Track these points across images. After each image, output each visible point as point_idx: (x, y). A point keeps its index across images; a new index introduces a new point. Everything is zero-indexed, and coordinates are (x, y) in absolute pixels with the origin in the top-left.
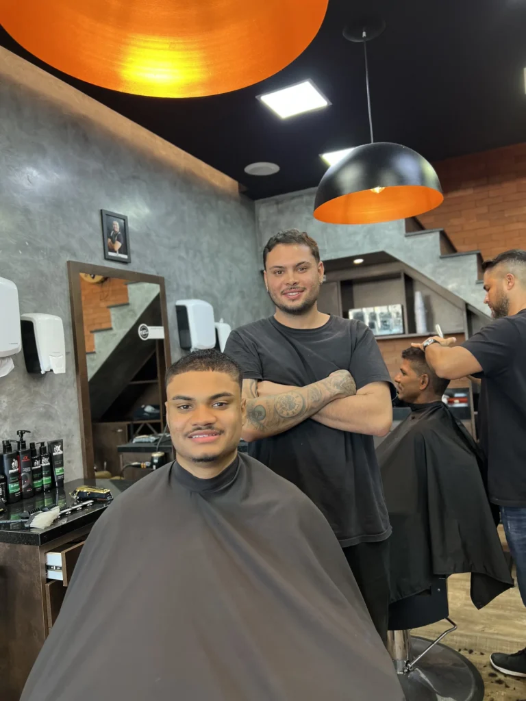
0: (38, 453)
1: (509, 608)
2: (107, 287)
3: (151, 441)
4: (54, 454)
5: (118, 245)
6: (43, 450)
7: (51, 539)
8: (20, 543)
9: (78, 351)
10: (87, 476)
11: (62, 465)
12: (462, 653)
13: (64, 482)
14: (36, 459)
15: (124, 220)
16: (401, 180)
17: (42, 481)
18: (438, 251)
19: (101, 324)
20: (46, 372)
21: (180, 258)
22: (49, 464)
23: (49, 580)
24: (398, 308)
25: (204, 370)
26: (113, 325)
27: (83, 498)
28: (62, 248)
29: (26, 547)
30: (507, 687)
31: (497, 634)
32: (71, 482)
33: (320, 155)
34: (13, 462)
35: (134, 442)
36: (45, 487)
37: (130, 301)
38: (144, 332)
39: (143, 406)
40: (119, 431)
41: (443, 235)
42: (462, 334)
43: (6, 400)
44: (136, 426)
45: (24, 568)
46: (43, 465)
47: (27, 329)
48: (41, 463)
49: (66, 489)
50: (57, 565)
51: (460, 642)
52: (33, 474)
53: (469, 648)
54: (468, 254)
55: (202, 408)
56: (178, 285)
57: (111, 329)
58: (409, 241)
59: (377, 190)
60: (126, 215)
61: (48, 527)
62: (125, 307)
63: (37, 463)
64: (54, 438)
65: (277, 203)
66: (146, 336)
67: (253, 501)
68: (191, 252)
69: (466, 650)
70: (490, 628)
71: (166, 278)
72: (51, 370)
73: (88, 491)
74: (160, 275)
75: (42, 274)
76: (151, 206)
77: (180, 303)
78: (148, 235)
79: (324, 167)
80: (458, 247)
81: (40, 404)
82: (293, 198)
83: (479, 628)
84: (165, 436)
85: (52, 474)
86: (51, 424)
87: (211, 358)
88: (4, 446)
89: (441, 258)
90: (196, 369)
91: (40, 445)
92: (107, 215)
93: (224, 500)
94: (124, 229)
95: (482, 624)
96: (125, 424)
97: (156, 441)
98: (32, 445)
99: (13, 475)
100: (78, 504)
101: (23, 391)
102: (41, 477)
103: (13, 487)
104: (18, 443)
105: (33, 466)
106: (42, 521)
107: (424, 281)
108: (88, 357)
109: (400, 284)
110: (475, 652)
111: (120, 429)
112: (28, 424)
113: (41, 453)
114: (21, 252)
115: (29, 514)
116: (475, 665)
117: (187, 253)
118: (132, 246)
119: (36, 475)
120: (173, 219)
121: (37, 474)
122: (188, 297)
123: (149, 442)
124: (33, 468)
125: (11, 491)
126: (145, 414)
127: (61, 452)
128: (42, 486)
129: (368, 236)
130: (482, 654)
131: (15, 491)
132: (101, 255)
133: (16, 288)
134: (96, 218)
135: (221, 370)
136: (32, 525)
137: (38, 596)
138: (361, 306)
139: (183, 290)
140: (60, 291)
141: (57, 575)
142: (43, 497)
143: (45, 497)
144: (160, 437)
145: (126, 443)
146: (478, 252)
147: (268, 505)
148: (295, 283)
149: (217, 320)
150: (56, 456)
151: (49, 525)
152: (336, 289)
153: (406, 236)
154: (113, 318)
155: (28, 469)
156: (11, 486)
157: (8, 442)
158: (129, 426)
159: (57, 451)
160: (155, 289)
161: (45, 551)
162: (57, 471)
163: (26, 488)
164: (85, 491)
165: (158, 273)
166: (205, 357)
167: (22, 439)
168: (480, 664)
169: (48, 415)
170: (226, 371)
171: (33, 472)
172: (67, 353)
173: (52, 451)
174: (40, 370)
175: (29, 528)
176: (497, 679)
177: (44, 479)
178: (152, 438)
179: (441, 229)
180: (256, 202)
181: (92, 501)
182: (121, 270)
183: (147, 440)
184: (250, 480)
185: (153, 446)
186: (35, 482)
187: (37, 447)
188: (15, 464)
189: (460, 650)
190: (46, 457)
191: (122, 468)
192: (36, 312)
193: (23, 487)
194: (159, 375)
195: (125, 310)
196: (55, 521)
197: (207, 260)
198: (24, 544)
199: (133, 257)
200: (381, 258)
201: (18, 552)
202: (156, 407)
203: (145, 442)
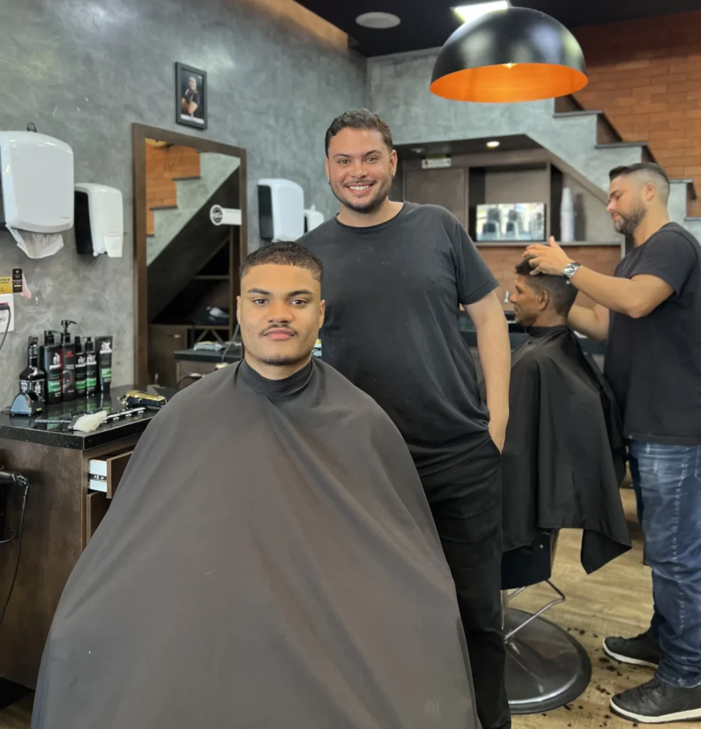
0: (83, 349)
1: (638, 588)
2: (174, 154)
3: (216, 349)
4: (102, 352)
5: (194, 107)
6: (89, 346)
7: (96, 444)
8: (61, 446)
9: (138, 233)
10: (137, 382)
11: (109, 366)
12: (572, 633)
13: (111, 386)
14: (80, 355)
15: (203, 76)
16: (538, 56)
17: (86, 383)
18: (593, 139)
19: (162, 200)
20: (100, 255)
21: (268, 127)
22: (95, 363)
23: (90, 491)
24: (539, 208)
25: (285, 263)
26: (179, 204)
27: (133, 404)
28: (127, 107)
29: (67, 452)
30: (619, 674)
31: (619, 616)
32: (117, 388)
33: (452, 8)
34: (54, 356)
35: (195, 348)
36: (89, 389)
37: (202, 174)
38: (217, 215)
39: (208, 308)
40: (177, 336)
41: (602, 119)
42: (617, 247)
43: (50, 283)
44: (198, 333)
45: (63, 475)
46: (88, 363)
47: (81, 201)
48: (86, 361)
49: (112, 394)
50: (101, 474)
51: (571, 621)
52: (76, 373)
53: (580, 628)
54: (631, 145)
55: (279, 304)
56: (263, 161)
57: (175, 207)
58: (558, 124)
59: (509, 65)
60: (206, 70)
61: (93, 431)
62: (196, 181)
63: (81, 360)
64: (102, 334)
65: (396, 63)
66: (218, 220)
67: (324, 409)
68: (282, 120)
69: (576, 629)
70: (611, 609)
71: (248, 150)
72: (106, 253)
73: (140, 396)
74: (242, 147)
75: (102, 137)
76: (237, 59)
77: (263, 182)
78: (230, 96)
79: (456, 23)
80: (623, 135)
81: (90, 291)
82: (415, 58)
83: (597, 607)
84: (232, 346)
85: (97, 375)
86: (99, 316)
87: (292, 252)
88: (46, 337)
89: (597, 148)
90: (277, 262)
91: (86, 340)
92: (183, 69)
93: (292, 405)
94: (202, 87)
95: (602, 603)
96: (185, 328)
97: (223, 349)
98: (77, 339)
99: (54, 371)
100: (127, 410)
101: (71, 274)
102: (85, 377)
103: (53, 386)
104: (62, 335)
105: (77, 363)
106: (87, 424)
107: (574, 176)
108: (149, 240)
109: (545, 177)
110: (587, 633)
111: (178, 334)
112: (73, 313)
113: (86, 349)
114: (78, 109)
115: (72, 415)
116: (584, 647)
117: (277, 120)
118: (211, 109)
119: (79, 375)
120: (263, 77)
121: (80, 373)
122: (274, 176)
123: (214, 351)
124: (77, 366)
125: (50, 390)
126: (211, 318)
127: (110, 351)
128: (86, 389)
129: (507, 114)
130: (596, 636)
131: (55, 390)
132: (172, 117)
133: (71, 152)
134: (169, 73)
135: (302, 265)
136: (75, 427)
137: (78, 507)
138: (497, 202)
139: (268, 166)
140: (121, 158)
141: (101, 486)
142: (86, 400)
143: (88, 401)
144: (227, 345)
145: (184, 349)
146: (644, 144)
147: (340, 415)
148: (364, 176)
149: (307, 206)
150: (104, 355)
151: (94, 429)
152: (462, 178)
153: (555, 117)
154: (179, 193)
155: (70, 367)
156: (51, 384)
157: (50, 332)
158: (189, 331)
159: (106, 349)
160: (234, 163)
161: (88, 458)
162: (104, 372)
163: (67, 389)
164: (136, 396)
165: (239, 144)
166: (287, 249)
167: (66, 331)
168: (592, 647)
169: (97, 306)
170: (308, 267)
171: (77, 370)
172: (125, 234)
173: (99, 347)
174: (92, 251)
175: (72, 431)
176: (609, 665)
177: (89, 380)
178: (218, 346)
179: (600, 112)
180: (369, 60)
181: (143, 408)
182: (193, 138)
183: (211, 348)
184: (323, 386)
185: (219, 355)
186: (78, 383)
187: (83, 342)
188: (57, 358)
189: (569, 629)
190: (92, 354)
191: (178, 379)
192: (92, 181)
193: (64, 386)
194: (231, 270)
195: (194, 185)
196: (101, 426)
197: (301, 131)
198: (65, 447)
199: (211, 123)
200: (520, 143)
201: (57, 456)
202: (225, 310)
203: (209, 350)
